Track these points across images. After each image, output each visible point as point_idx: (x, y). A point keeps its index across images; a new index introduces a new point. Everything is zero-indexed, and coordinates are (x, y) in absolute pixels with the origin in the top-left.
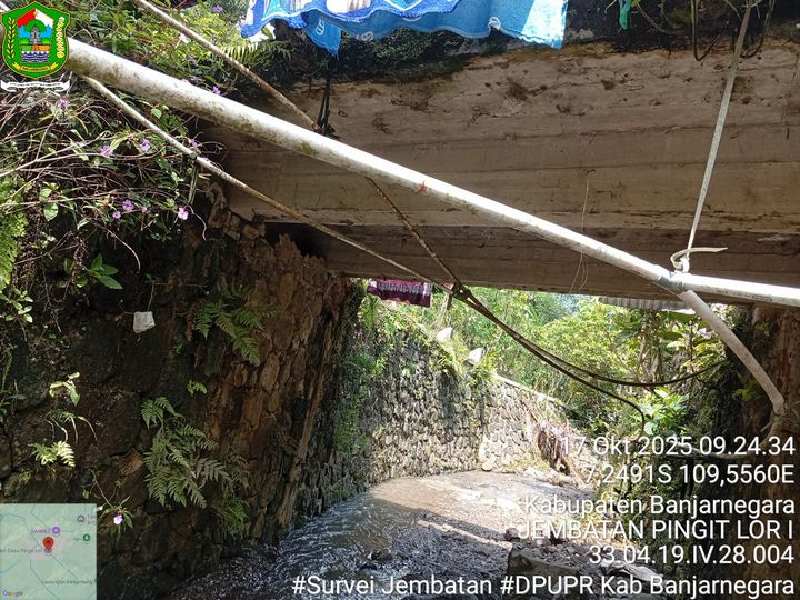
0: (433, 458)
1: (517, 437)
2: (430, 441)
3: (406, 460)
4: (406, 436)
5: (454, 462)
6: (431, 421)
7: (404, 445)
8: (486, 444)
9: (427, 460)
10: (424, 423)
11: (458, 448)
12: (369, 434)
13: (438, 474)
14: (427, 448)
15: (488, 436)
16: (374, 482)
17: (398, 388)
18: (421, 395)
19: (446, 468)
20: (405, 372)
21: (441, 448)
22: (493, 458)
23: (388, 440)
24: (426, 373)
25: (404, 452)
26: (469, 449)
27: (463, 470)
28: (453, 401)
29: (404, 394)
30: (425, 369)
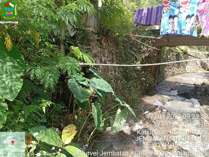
0: (176, 72)
1: (195, 64)
2: (175, 69)
3: (170, 73)
4: (170, 68)
5: (180, 72)
6: (175, 64)
7: (170, 70)
8: (188, 67)
9: (175, 73)
10: (173, 65)
11: (181, 69)
12: (164, 70)
13: (177, 75)
14: (174, 70)
15: (188, 65)
16: (165, 78)
17: (168, 60)
18: (172, 59)
19: (179, 73)
20: (169, 56)
21: (177, 70)
22: (189, 70)
23: (167, 70)
24: (173, 55)
25: (170, 72)
26: (183, 69)
27: (182, 73)
28: (179, 59)
29: (169, 60)
30: (173, 54)
